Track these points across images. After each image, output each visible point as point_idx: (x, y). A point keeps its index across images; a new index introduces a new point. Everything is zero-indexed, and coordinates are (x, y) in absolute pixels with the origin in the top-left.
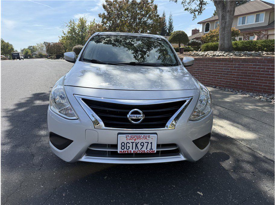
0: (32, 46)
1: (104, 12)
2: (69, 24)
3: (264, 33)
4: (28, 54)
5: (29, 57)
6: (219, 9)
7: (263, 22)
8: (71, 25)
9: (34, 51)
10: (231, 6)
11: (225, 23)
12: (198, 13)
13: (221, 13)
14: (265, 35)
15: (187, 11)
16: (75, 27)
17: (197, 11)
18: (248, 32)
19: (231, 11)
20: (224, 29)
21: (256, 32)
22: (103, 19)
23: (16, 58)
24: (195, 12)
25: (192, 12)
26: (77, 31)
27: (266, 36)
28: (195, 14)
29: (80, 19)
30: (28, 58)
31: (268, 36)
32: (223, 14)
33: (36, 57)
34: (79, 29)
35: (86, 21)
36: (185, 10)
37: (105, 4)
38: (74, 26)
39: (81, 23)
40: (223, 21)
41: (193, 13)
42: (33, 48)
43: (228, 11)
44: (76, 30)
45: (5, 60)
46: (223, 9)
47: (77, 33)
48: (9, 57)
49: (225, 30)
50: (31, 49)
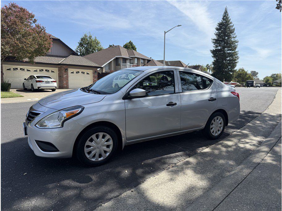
0: (276, 74)
4: (268, 82)
5: (268, 85)
9: (276, 79)
23: (250, 86)
30: (267, 87)
33: (276, 85)
42: (277, 76)
45: (239, 87)
48: (244, 85)
50: (274, 77)
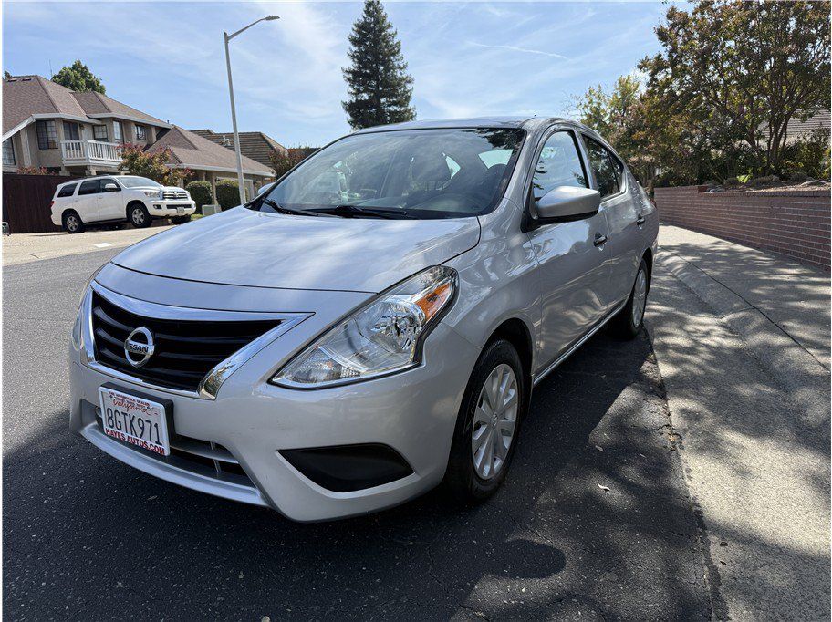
1: (660, 49)
2: (586, 101)
8: (591, 102)
16: (603, 106)
22: (652, 75)
26: (608, 117)
29: (620, 83)
34: (613, 112)
35: (637, 86)
37: (666, 24)
38: (599, 104)
39: (623, 94)
44: (605, 115)
47: (608, 122)
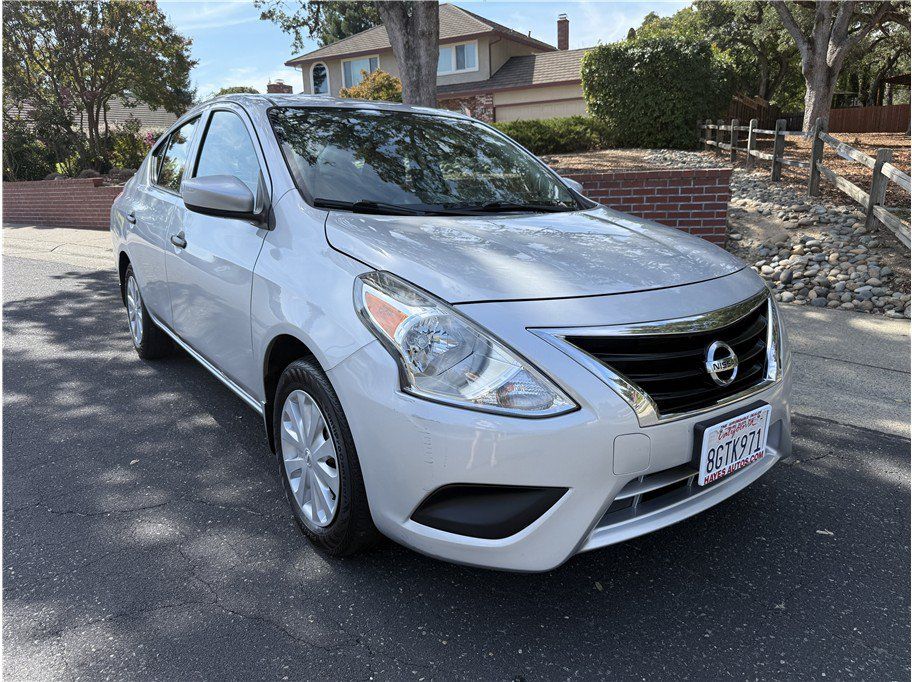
3: (483, 100)
6: (393, 25)
7: (476, 69)
10: (427, 17)
11: (419, 70)
12: (311, 32)
13: (400, 38)
14: (487, 107)
15: (269, 21)
17: (305, 23)
18: (443, 96)
19: (430, 34)
20: (418, 88)
21: (463, 98)
24: (298, 26)
25: (289, 28)
27: (491, 110)
28: (297, 33)
31: (494, 109)
32: (407, 42)
36: (264, 16)
40: (410, 62)
41: (292, 30)
43: (423, 34)
46: (406, 25)
49: (421, 92)
